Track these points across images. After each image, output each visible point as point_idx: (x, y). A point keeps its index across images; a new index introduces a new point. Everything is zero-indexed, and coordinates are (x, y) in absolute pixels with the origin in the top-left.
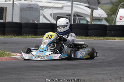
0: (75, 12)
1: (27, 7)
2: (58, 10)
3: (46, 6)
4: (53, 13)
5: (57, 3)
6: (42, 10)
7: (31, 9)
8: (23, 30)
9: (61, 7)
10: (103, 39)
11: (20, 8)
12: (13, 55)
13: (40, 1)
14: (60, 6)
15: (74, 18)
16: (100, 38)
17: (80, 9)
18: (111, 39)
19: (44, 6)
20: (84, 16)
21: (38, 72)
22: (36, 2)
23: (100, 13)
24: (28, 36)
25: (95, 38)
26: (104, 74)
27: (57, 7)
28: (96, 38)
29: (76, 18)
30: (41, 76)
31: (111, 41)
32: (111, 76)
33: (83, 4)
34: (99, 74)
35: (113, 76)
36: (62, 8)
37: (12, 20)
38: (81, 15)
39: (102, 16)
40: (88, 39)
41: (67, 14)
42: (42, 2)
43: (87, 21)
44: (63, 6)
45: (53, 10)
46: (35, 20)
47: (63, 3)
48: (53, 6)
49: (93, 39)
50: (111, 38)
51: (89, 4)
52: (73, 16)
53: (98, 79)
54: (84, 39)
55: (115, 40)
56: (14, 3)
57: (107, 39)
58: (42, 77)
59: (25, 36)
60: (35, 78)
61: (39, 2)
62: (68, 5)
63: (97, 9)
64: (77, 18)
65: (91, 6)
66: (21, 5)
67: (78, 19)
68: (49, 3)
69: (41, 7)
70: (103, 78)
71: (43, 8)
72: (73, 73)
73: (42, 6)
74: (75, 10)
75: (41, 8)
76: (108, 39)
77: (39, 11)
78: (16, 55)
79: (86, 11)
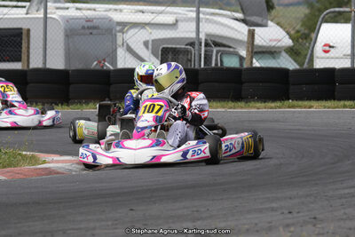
0: (207, 35)
1: (83, 28)
2: (164, 31)
3: (132, 20)
4: (153, 38)
5: (161, 13)
6: (122, 31)
7: (95, 32)
8: (72, 88)
9: (171, 22)
10: (280, 108)
11: (66, 30)
12: (44, 162)
13: (116, 10)
14: (170, 19)
15: (206, 51)
16: (273, 105)
17: (222, 27)
18: (300, 107)
19: (127, 20)
20: (231, 45)
21: (104, 211)
22: (106, 11)
23: (272, 34)
24: (87, 103)
25: (258, 105)
26: (273, 209)
27: (162, 22)
28: (263, 104)
29: (212, 51)
30: (110, 223)
31: (299, 112)
32: (290, 216)
33: (229, 13)
34: (261, 211)
35: (295, 215)
36: (174, 25)
37: (45, 63)
38: (225, 42)
39: (279, 44)
40: (242, 108)
41: (187, 42)
42: (121, 11)
43: (241, 59)
44: (177, 21)
45: (150, 31)
46: (104, 60)
47: (175, 13)
48: (152, 22)
49: (254, 107)
50: (300, 103)
51: (244, 13)
52: (203, 44)
53: (256, 224)
54: (231, 108)
55: (310, 107)
56: (48, 16)
57: (289, 107)
58: (112, 225)
59: (79, 106)
60: (94, 229)
61: (115, 12)
62: (189, 16)
63: (265, 25)
64: (215, 50)
65: (248, 18)
66: (68, 20)
67: (217, 52)
68: (141, 14)
69: (119, 24)
70: (270, 223)
71: (125, 26)
72: (195, 209)
73: (122, 20)
74: (208, 29)
75: (118, 28)
76: (293, 107)
77: (116, 35)
78: (52, 162)
79: (236, 30)
